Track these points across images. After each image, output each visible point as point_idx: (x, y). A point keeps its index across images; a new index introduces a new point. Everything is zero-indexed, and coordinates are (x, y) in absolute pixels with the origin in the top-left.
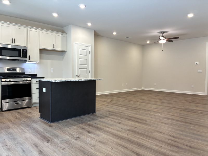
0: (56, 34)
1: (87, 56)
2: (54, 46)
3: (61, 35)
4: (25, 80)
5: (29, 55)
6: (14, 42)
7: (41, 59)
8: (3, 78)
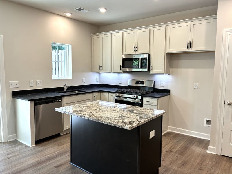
3: (205, 21)
4: (135, 97)
5: (151, 64)
6: (136, 51)
7: (177, 67)
8: (116, 92)
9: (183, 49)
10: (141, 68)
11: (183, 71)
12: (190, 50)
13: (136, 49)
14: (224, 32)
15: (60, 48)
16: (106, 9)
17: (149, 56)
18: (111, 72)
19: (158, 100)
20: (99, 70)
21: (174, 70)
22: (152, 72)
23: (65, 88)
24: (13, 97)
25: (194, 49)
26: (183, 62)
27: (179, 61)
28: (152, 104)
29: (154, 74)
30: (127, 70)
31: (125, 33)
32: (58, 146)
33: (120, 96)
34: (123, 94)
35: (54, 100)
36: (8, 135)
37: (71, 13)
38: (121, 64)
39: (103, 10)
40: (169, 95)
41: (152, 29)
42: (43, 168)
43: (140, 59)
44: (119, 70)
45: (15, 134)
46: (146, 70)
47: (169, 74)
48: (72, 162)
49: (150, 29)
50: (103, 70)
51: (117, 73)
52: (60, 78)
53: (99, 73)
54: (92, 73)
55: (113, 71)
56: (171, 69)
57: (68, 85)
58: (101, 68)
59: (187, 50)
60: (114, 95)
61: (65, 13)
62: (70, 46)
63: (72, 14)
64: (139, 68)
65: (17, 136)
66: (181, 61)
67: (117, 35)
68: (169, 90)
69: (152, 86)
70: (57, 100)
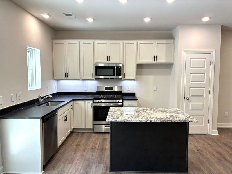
0: (158, 42)
1: (205, 68)
2: (155, 58)
3: (165, 42)
5: (124, 72)
6: (110, 60)
8: (94, 99)
9: (151, 61)
10: (117, 75)
11: (145, 77)
12: (156, 62)
13: (109, 58)
14: (183, 52)
16: (94, 19)
18: (80, 79)
19: (137, 102)
20: (63, 78)
22: (125, 79)
23: (41, 100)
25: (159, 61)
27: (142, 69)
28: (132, 106)
30: (102, 77)
31: (96, 43)
35: (53, 115)
39: (90, 20)
41: (124, 42)
43: (115, 68)
44: (89, 78)
46: (121, 77)
49: (122, 42)
53: (57, 80)
59: (154, 62)
60: (91, 102)
61: (42, 15)
62: (39, 51)
63: (50, 16)
64: (114, 76)
66: (144, 69)
68: (135, 93)
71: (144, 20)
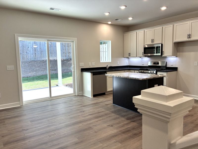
2: (189, 36)
4: (152, 72)
5: (163, 50)
6: (153, 42)
7: (183, 52)
8: (140, 70)
9: (185, 39)
11: (187, 54)
12: (190, 39)
13: (153, 41)
15: (104, 43)
16: (133, 18)
17: (162, 45)
18: (136, 57)
19: (167, 73)
20: (128, 56)
21: (181, 53)
22: (164, 56)
23: (107, 68)
24: (81, 71)
25: (193, 38)
26: (186, 48)
29: (165, 57)
31: (145, 31)
32: (105, 98)
33: (142, 72)
34: (144, 71)
35: (102, 73)
36: (79, 92)
37: (111, 22)
38: (143, 51)
39: (130, 19)
40: (177, 71)
41: (164, 27)
42: (99, 105)
43: (156, 47)
44: (142, 55)
45: (82, 92)
46: (160, 54)
47: (177, 57)
48: (113, 103)
49: (162, 27)
50: (131, 56)
51: (140, 57)
52: (104, 61)
53: (128, 58)
54: (123, 58)
55: (137, 56)
56: (178, 53)
57: (109, 66)
58: (130, 54)
59: (188, 40)
62: (110, 41)
64: (155, 53)
65: (83, 93)
67: (140, 32)
68: (177, 67)
69: (165, 65)
70: (104, 73)
71: (161, 9)
